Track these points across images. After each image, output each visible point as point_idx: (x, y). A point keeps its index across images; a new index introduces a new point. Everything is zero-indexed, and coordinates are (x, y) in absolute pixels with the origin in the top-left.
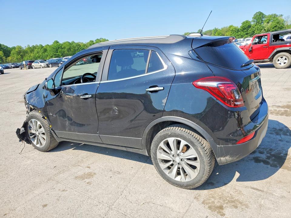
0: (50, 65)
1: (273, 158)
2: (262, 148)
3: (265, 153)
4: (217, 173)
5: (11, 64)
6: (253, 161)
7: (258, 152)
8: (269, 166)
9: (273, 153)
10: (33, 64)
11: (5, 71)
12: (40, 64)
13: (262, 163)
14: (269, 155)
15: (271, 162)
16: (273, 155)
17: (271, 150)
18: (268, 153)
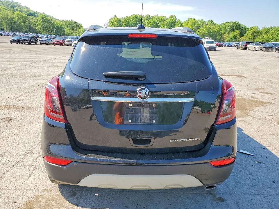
0: (264, 49)
4: (97, 195)
5: (235, 43)
10: (248, 46)
11: (218, 48)
12: (255, 46)
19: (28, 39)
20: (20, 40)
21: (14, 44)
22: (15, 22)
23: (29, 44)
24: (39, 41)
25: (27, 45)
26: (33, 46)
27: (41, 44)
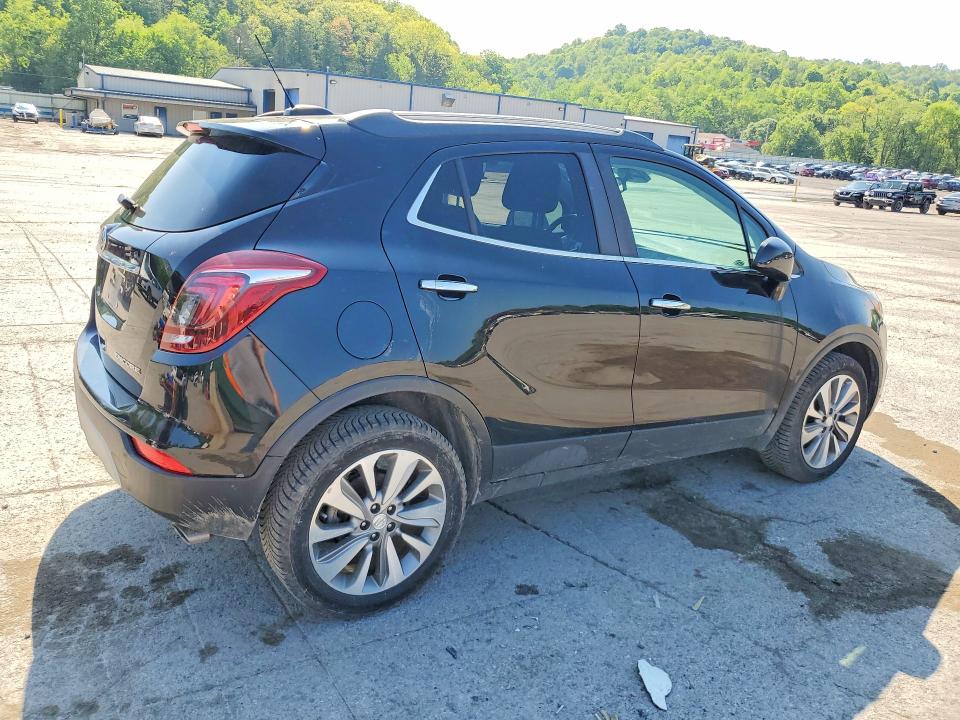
1: (79, 589)
2: (142, 613)
3: (117, 596)
6: (136, 548)
7: (146, 589)
8: (78, 551)
9: (89, 610)
13: (105, 552)
14: (101, 595)
15: (78, 567)
16: (83, 599)
17: (105, 623)
18: (110, 603)
19: (893, 194)
20: (867, 193)
21: (847, 208)
22: (920, 137)
23: (895, 209)
24: (939, 203)
25: (887, 215)
26: (910, 217)
27: (942, 211)
